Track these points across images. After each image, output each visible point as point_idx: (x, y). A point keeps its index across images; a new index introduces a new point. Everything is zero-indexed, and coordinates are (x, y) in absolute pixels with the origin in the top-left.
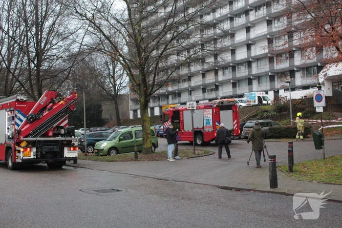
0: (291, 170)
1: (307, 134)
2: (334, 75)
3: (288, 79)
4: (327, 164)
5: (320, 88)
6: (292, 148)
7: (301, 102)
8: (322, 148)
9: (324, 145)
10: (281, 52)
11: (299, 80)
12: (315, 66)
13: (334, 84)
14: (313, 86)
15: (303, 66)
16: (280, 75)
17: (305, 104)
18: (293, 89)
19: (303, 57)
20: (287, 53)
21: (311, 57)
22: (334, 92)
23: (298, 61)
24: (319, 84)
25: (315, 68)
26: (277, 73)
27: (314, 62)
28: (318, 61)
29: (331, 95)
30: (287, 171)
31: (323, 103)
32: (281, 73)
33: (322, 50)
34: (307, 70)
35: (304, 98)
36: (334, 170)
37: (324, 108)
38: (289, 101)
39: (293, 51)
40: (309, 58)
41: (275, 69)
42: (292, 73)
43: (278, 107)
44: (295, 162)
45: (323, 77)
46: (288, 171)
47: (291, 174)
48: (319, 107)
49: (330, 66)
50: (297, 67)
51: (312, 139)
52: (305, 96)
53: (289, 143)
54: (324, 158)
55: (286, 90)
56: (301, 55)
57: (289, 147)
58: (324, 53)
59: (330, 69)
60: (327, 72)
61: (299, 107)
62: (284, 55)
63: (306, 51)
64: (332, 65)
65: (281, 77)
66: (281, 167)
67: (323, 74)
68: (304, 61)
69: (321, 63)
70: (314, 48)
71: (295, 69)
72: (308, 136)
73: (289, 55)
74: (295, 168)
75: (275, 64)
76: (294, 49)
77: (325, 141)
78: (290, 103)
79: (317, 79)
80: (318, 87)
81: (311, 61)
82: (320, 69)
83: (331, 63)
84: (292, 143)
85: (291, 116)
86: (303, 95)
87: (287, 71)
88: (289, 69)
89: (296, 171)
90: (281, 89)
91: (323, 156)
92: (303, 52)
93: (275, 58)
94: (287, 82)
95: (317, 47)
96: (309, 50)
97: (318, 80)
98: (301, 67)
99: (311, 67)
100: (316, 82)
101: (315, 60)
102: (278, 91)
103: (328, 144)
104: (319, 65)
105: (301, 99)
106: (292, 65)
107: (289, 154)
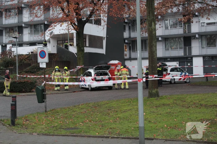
0: (13, 123)
1: (32, 89)
2: (59, 33)
3: (17, 34)
4: (48, 117)
5: (45, 45)
6: (15, 102)
7: (28, 57)
8: (44, 102)
9: (46, 99)
10: (9, 7)
11: (27, 36)
12: (42, 24)
13: (59, 42)
14: (40, 43)
15: (31, 23)
16: (8, 30)
17: (31, 60)
18: (21, 45)
19: (31, 15)
20: (15, 8)
21: (39, 15)
22: (59, 49)
23: (26, 17)
24: (45, 41)
25: (43, 26)
26: (6, 28)
27: (41, 20)
28: (46, 19)
29: (56, 53)
30: (9, 125)
31: (46, 59)
32: (9, 28)
33: (49, 10)
34: (35, 27)
35: (31, 54)
36: (54, 122)
37: (47, 64)
38: (16, 55)
39: (22, 7)
40: (36, 16)
41: (4, 23)
42: (20, 29)
43: (4, 61)
44: (18, 115)
45: (49, 35)
46: (11, 124)
47: (13, 127)
48: (43, 63)
49: (55, 25)
50: (25, 23)
51: (36, 94)
52: (32, 52)
53: (13, 97)
54: (46, 111)
55: (14, 45)
56: (29, 12)
57: (13, 101)
58: (51, 12)
59: (55, 27)
60: (52, 30)
61: (25, 62)
62: (13, 11)
63: (34, 9)
64: (57, 24)
65: (9, 32)
66: (3, 121)
67: (49, 32)
68: (31, 18)
69: (47, 21)
70: (42, 7)
71: (23, 25)
72: (33, 90)
73: (18, 11)
74: (17, 121)
75: (4, 19)
76: (23, 6)
77: (47, 95)
78: (17, 58)
79: (43, 36)
80: (44, 44)
81: (39, 19)
82: (47, 27)
83: (57, 22)
84: (15, 97)
85: (17, 71)
86: (30, 51)
87: (15, 27)
88: (17, 25)
89: (19, 125)
90: (9, 44)
91: (44, 109)
92: (31, 9)
93: (4, 13)
94: (15, 38)
95: (44, 6)
96: (37, 8)
97: (45, 37)
98: (29, 23)
99: (39, 24)
100: (43, 39)
101: (42, 18)
102: (6, 46)
103: (50, 98)
104: (46, 23)
105: (28, 55)
106: (20, 21)
107: (11, 108)
